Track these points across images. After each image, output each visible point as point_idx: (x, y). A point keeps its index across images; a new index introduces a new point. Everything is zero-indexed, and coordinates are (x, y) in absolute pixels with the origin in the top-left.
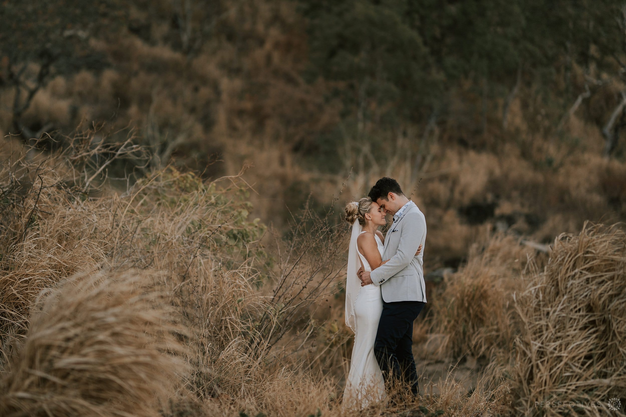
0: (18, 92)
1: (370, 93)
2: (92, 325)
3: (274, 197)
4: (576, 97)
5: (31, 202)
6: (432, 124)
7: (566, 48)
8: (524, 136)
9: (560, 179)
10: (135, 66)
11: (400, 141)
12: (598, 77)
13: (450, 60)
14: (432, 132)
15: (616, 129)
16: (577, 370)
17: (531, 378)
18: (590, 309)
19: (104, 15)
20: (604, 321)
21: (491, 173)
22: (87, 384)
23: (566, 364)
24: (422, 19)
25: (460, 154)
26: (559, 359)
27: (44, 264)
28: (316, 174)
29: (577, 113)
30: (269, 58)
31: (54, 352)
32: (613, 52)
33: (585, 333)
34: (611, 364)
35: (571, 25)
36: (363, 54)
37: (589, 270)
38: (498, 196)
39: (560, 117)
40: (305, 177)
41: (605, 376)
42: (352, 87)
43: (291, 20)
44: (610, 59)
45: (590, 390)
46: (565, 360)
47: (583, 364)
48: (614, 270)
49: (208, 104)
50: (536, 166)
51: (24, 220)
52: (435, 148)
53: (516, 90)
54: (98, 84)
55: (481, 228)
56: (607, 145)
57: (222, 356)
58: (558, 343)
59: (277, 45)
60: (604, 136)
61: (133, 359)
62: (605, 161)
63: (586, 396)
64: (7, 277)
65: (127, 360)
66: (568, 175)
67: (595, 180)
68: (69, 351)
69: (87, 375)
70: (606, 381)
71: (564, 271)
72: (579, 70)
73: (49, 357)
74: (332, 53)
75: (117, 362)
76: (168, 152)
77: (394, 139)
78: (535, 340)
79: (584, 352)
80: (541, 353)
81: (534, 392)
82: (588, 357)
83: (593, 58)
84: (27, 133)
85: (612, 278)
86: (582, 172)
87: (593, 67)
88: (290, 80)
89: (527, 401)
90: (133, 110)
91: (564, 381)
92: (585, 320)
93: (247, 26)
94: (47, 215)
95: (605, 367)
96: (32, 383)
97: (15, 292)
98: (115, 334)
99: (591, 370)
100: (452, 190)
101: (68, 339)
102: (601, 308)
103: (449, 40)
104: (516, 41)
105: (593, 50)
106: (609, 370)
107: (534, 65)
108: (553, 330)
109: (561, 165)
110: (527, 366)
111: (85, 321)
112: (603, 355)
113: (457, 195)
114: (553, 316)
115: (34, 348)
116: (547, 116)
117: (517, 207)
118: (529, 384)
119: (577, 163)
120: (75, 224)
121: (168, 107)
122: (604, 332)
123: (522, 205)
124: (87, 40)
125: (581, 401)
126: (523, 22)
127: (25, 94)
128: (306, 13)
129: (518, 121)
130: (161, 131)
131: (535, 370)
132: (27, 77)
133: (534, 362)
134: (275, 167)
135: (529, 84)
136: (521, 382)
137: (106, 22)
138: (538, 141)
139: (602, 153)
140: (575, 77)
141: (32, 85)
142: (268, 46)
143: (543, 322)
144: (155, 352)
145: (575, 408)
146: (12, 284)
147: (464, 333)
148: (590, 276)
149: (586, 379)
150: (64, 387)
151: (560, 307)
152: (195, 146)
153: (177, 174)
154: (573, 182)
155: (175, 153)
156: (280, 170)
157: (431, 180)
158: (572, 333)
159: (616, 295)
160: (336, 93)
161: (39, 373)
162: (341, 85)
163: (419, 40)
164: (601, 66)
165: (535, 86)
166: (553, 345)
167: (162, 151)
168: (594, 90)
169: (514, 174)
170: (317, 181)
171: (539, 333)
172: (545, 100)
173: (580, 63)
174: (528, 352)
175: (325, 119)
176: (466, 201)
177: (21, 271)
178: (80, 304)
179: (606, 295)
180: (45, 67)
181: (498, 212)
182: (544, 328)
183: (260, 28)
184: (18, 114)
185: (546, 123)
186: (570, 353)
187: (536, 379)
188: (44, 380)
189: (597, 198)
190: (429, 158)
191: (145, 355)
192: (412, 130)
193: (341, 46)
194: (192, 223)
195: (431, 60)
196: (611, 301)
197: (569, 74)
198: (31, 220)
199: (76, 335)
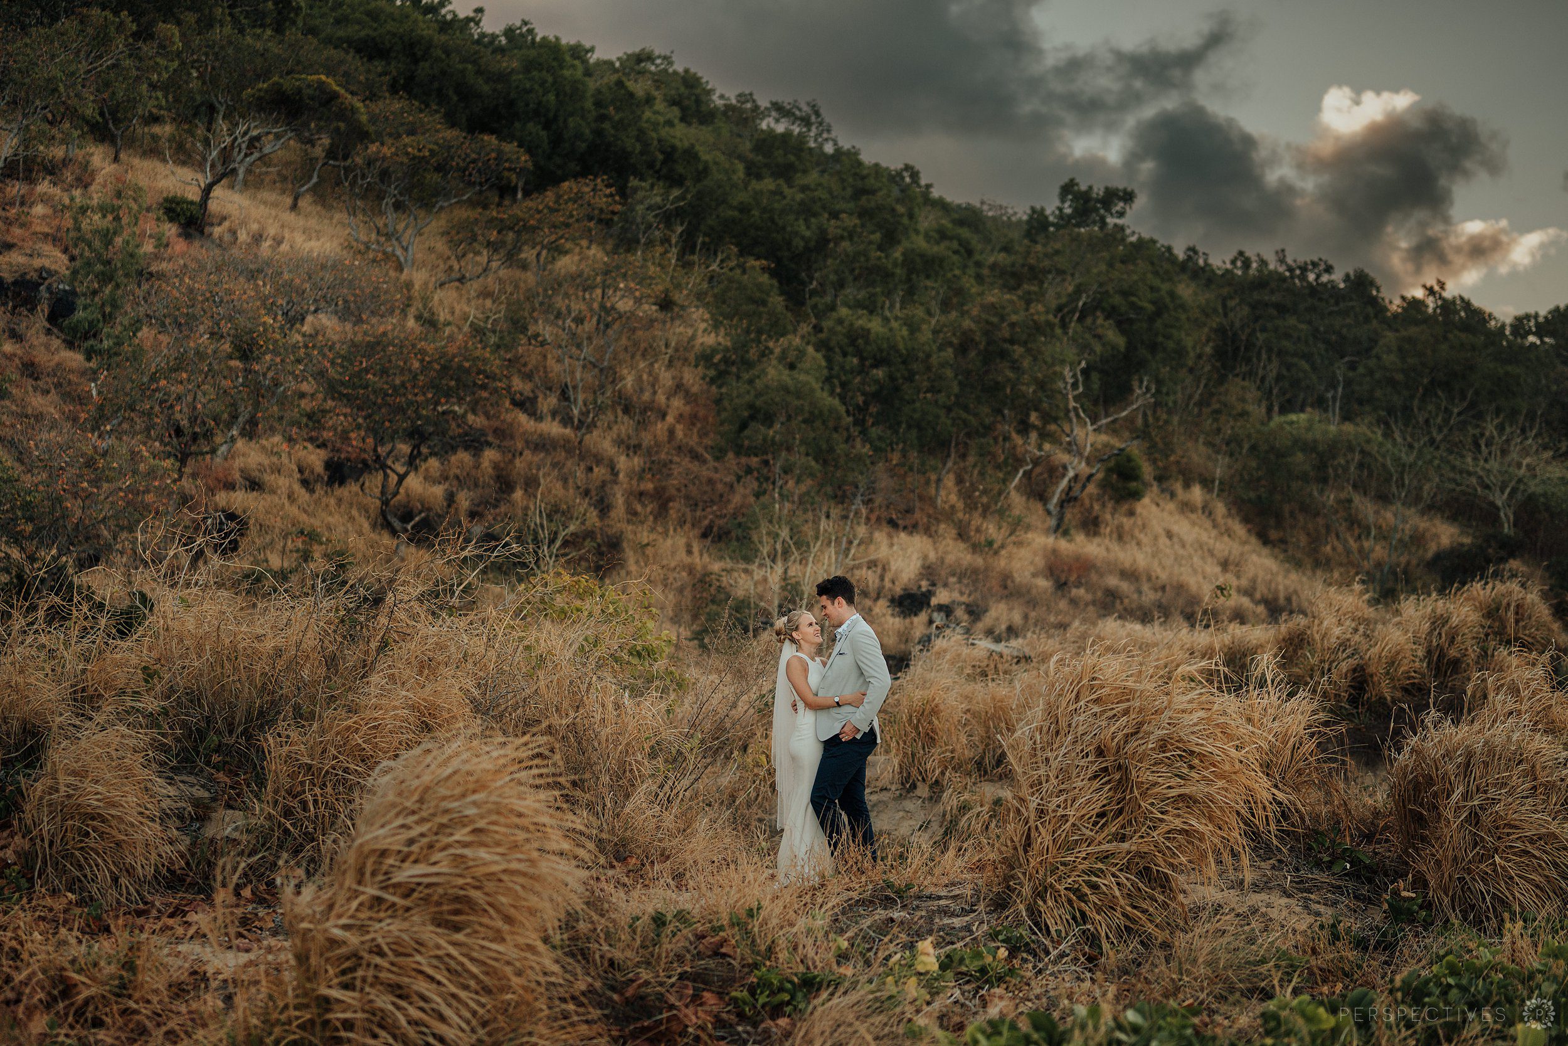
0: (386, 476)
1: (787, 470)
2: (444, 820)
3: (681, 590)
4: (1017, 471)
5: (383, 620)
6: (858, 503)
7: (1003, 416)
8: (960, 515)
9: (1002, 563)
10: (520, 445)
11: (823, 524)
12: (1040, 448)
13: (874, 432)
14: (857, 513)
15: (1062, 504)
16: (1088, 833)
17: (1028, 844)
18: (1100, 752)
19: (484, 387)
20: (1119, 767)
21: (925, 557)
22: (439, 904)
23: (1074, 825)
24: (843, 385)
25: (890, 536)
26: (1064, 818)
27: (397, 703)
28: (729, 564)
29: (1017, 488)
30: (671, 432)
31: (390, 861)
32: (1055, 420)
33: (1096, 784)
34: (1130, 823)
35: (1008, 391)
36: (777, 426)
37: (1097, 701)
38: (934, 584)
39: (1000, 494)
40: (716, 567)
41: (1123, 839)
42: (766, 463)
43: (695, 389)
44: (1053, 427)
45: (1105, 857)
46: (1071, 820)
47: (1095, 824)
48: (1128, 700)
49: (604, 484)
50: (975, 548)
51: (374, 645)
52: (862, 531)
53: (950, 464)
54: (477, 466)
55: (916, 620)
56: (1053, 522)
57: (627, 810)
58: (1062, 798)
59: (680, 418)
60: (1049, 513)
61: (504, 866)
62: (1050, 541)
63: (1100, 865)
64: (349, 722)
65: (495, 868)
66: (1010, 557)
67: (1040, 562)
68: (412, 858)
69: (440, 891)
70: (1125, 846)
71: (1064, 705)
72: (1018, 440)
73: (384, 868)
74: (744, 426)
75: (481, 871)
76: (558, 543)
77: (816, 522)
78: (1033, 794)
79: (1097, 808)
80: (1041, 812)
81: (1033, 863)
82: (1101, 815)
83: (1034, 427)
84: (397, 524)
85: (1126, 712)
86: (1024, 552)
87: (1034, 436)
88: (695, 456)
89: (1024, 874)
90: (518, 494)
91: (1070, 847)
92: (1094, 768)
93: (646, 396)
94: (404, 636)
95: (1123, 827)
96: (361, 904)
97: (360, 741)
98: (476, 831)
99: (1106, 832)
100: (882, 578)
101: (411, 842)
102: (1114, 751)
103: (873, 409)
104: (949, 409)
105: (1034, 417)
106: (1128, 831)
107: (969, 435)
108: (1055, 782)
109: (1002, 546)
110: (1021, 829)
111: (434, 815)
112: (1120, 812)
113: (887, 584)
114: (1054, 764)
115: (363, 857)
116: (984, 492)
117: (956, 595)
118: (1026, 852)
119: (1019, 544)
120: (441, 647)
121: (558, 489)
122: (1120, 781)
123: (962, 593)
124: (464, 416)
125: (1092, 872)
126: (956, 389)
127: (393, 478)
128: (712, 381)
129: (953, 498)
130: (550, 518)
131: (1033, 834)
132: (397, 459)
133: (1031, 823)
134: (682, 555)
135: (963, 456)
136: (1015, 849)
137: (485, 394)
138: (977, 520)
139: (1047, 532)
140: (1014, 447)
141: (401, 470)
142: (670, 419)
143: (1041, 772)
144: (535, 855)
145: (1087, 882)
146: (357, 731)
147: (913, 755)
148: (1096, 709)
149: (1100, 843)
150: (408, 909)
151: (1063, 750)
152: (590, 534)
153: (567, 578)
154: (1016, 565)
155: (565, 543)
156: (687, 560)
157: (859, 567)
158: (1080, 784)
159: (1132, 734)
160: (749, 471)
161: (371, 891)
162: (754, 461)
163: (842, 409)
164: (1044, 436)
165: (971, 459)
166: (1055, 801)
167: (552, 542)
168: (1036, 462)
169: (950, 559)
170: (728, 571)
171: (1036, 785)
172: (982, 474)
173: (1019, 432)
174: (1023, 810)
175: (736, 499)
176: (898, 590)
177: (368, 714)
178: (427, 789)
179: (1120, 735)
180: (416, 447)
181: (934, 601)
182: (1043, 779)
183: (661, 398)
184: (386, 503)
185: (985, 500)
186: (1077, 810)
187: (1036, 846)
188: (379, 900)
189: (1044, 584)
190: (856, 542)
191: (520, 860)
192: (835, 512)
193: (752, 417)
194: (586, 639)
195: (855, 431)
196: (1126, 742)
197: (1007, 445)
198: (384, 645)
199: (422, 835)
